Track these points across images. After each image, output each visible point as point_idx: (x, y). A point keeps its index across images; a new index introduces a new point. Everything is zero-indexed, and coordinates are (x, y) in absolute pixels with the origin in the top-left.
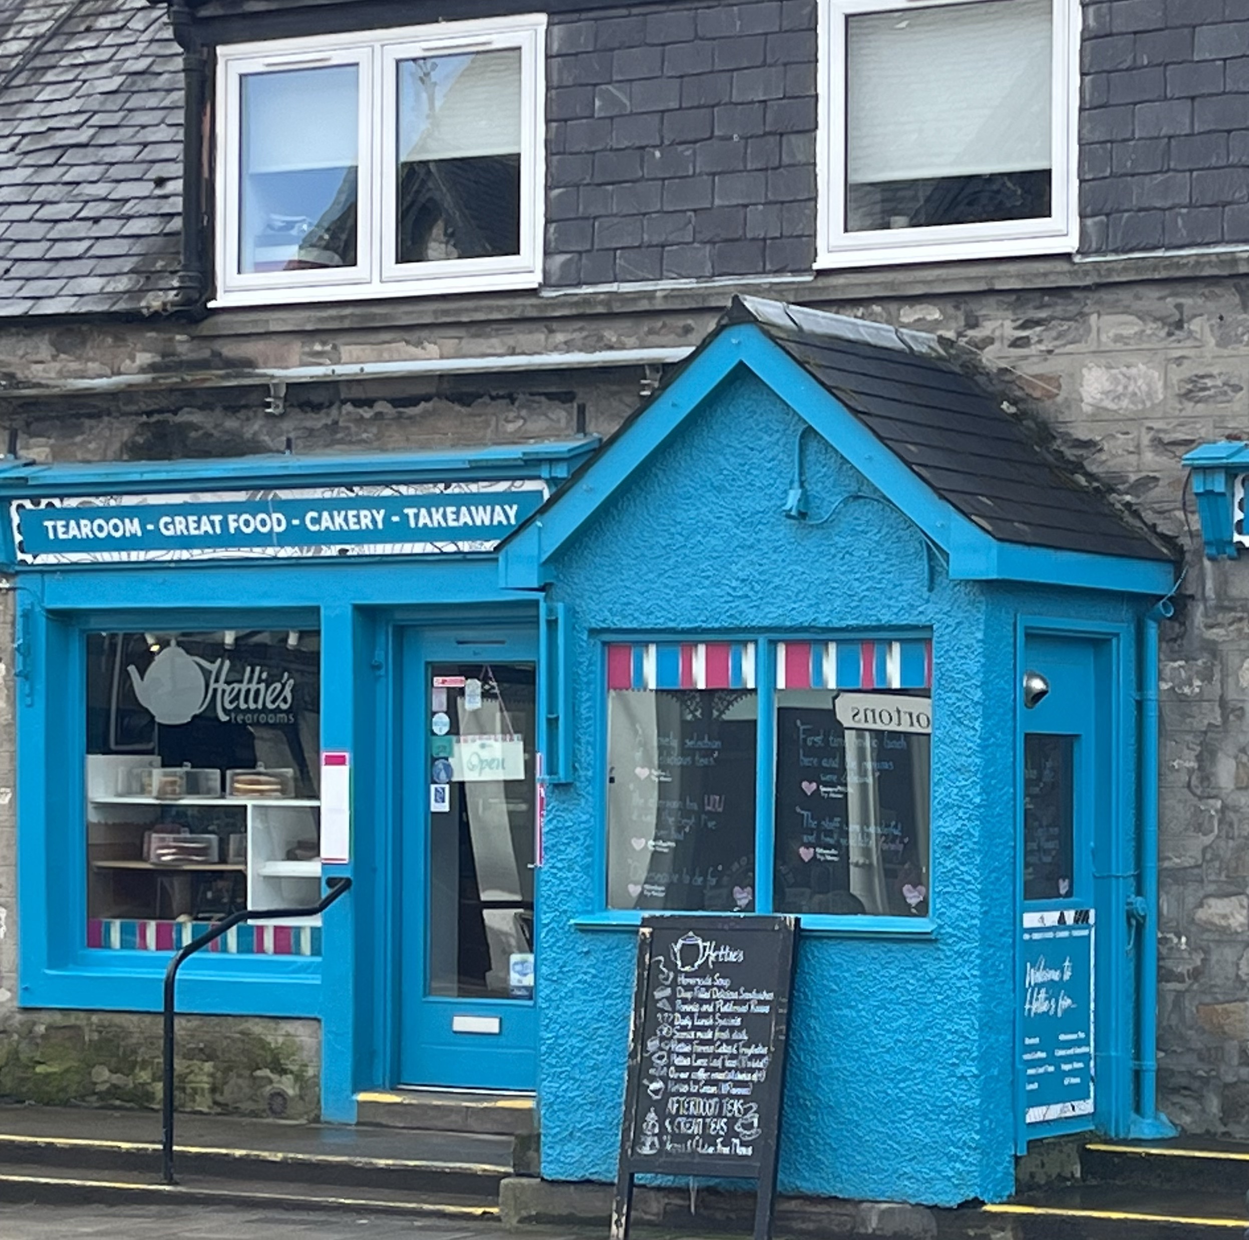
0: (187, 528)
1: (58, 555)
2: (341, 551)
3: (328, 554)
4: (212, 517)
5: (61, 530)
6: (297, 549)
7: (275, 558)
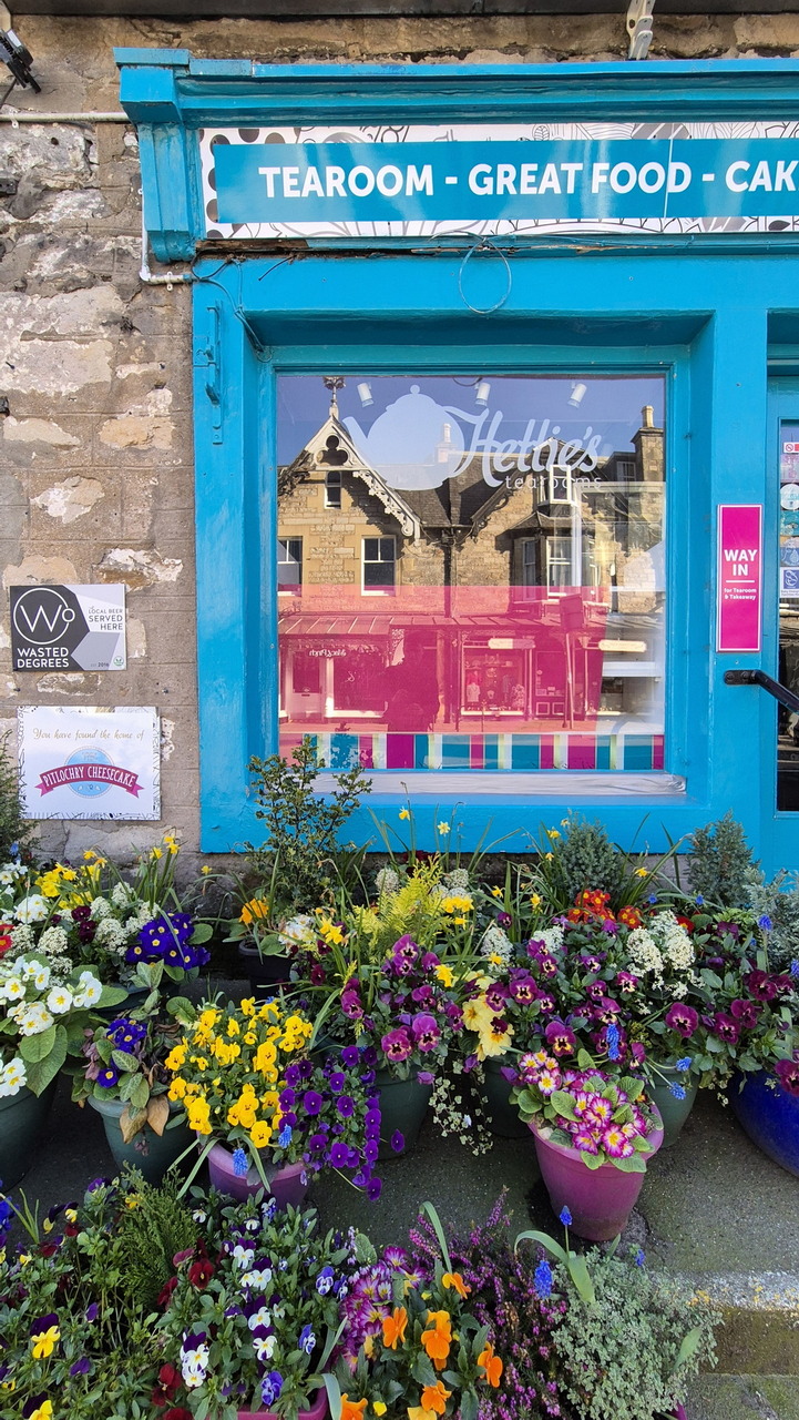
0: (517, 183)
1: (278, 225)
2: (776, 225)
3: (753, 228)
4: (564, 167)
5: (288, 182)
6: (699, 220)
7: (661, 235)
